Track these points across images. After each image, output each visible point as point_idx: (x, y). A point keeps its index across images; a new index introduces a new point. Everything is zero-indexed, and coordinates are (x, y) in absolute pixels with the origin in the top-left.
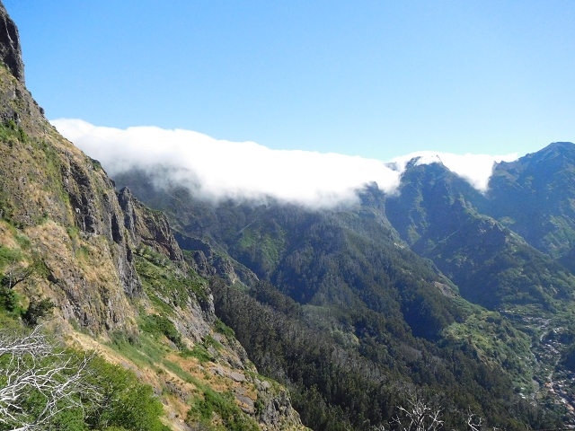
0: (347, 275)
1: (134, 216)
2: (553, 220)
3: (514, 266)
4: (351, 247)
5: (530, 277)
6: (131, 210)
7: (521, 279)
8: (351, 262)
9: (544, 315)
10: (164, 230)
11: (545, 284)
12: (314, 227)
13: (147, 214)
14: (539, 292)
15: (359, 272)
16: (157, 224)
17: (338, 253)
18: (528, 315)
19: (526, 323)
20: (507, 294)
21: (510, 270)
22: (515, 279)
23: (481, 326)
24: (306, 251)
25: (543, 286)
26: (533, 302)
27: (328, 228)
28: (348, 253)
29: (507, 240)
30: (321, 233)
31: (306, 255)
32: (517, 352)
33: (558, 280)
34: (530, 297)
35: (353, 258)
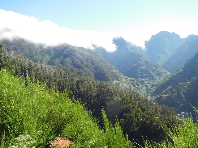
0: (74, 64)
2: (159, 55)
3: (143, 65)
4: (78, 55)
5: (148, 69)
7: (145, 69)
8: (77, 60)
9: (152, 81)
11: (153, 71)
14: (151, 73)
15: (80, 63)
17: (73, 57)
18: (147, 81)
19: (146, 83)
20: (140, 74)
21: (141, 67)
22: (143, 69)
23: (127, 82)
24: (61, 58)
25: (152, 72)
26: (149, 77)
27: (71, 50)
28: (77, 57)
29: (142, 58)
30: (68, 52)
32: (139, 90)
33: (158, 70)
34: (148, 75)
35: (79, 59)
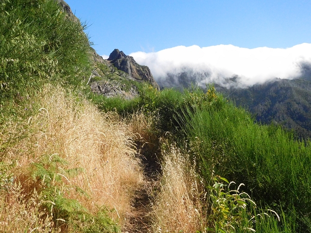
0: (292, 114)
1: (131, 68)
4: (297, 97)
6: (129, 65)
8: (296, 106)
10: (147, 75)
12: (272, 89)
13: (138, 67)
15: (302, 111)
16: (143, 72)
17: (287, 101)
24: (266, 103)
27: (281, 88)
28: (295, 101)
30: (277, 92)
31: (266, 105)
35: (298, 104)
